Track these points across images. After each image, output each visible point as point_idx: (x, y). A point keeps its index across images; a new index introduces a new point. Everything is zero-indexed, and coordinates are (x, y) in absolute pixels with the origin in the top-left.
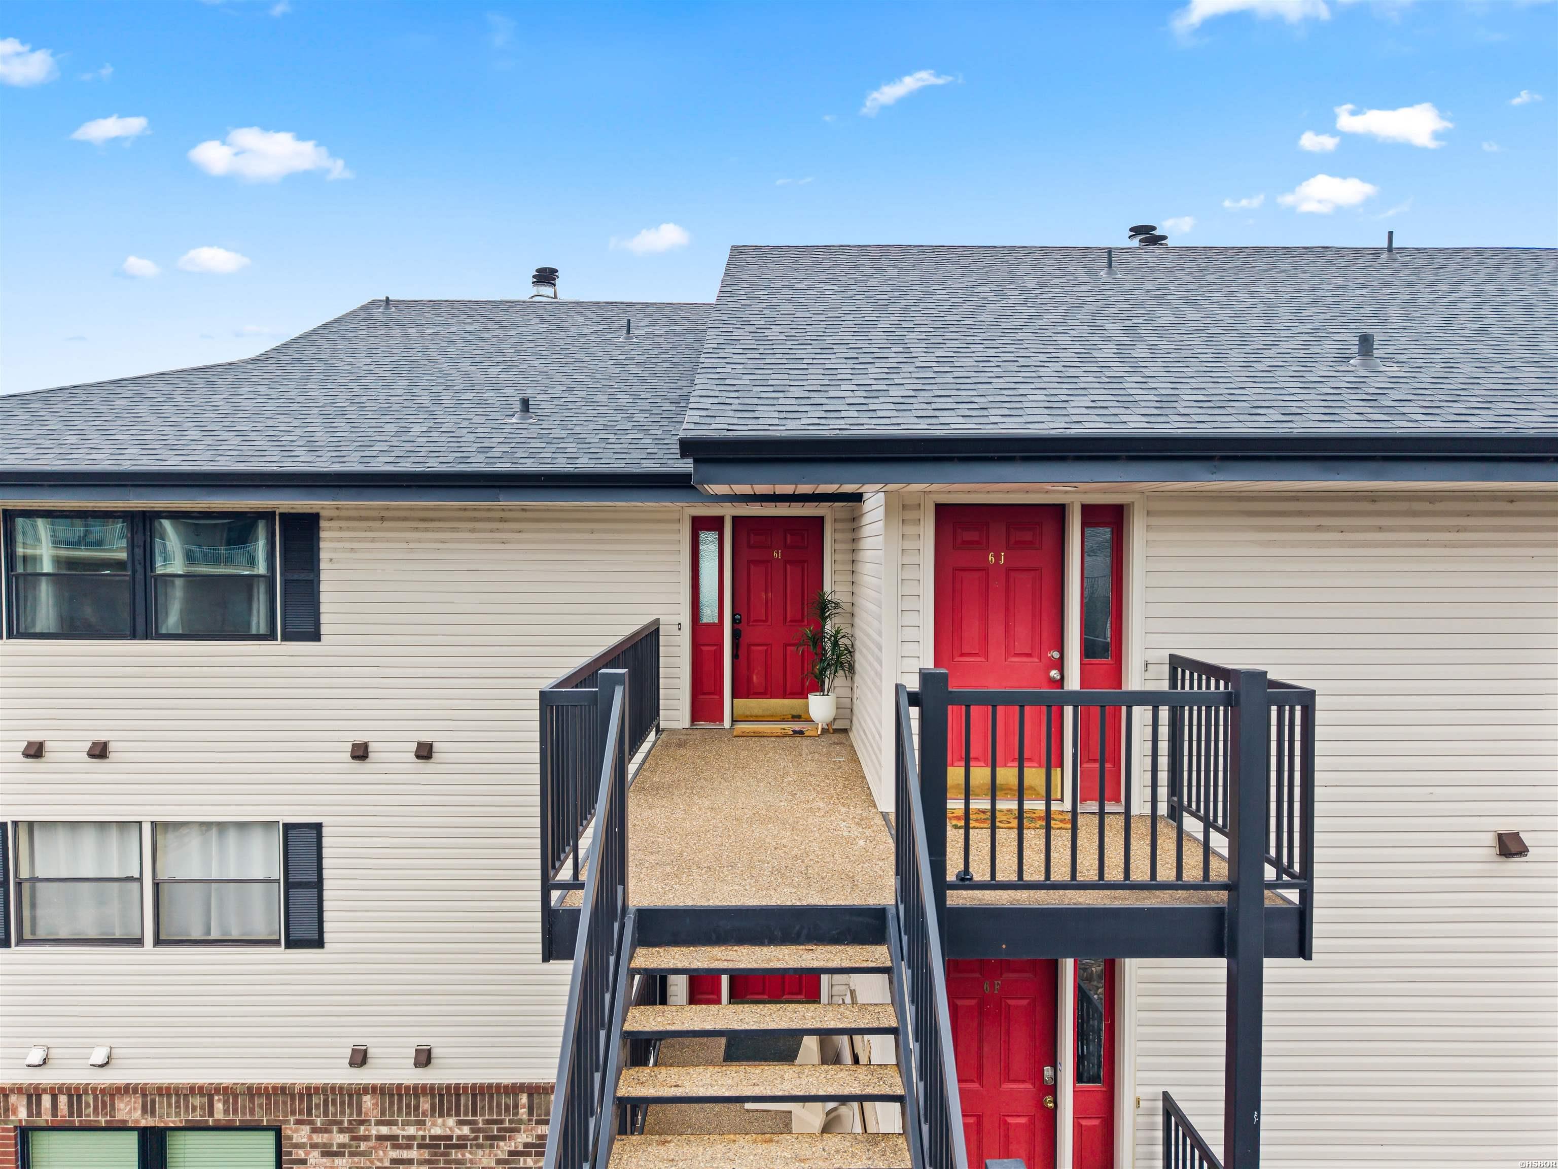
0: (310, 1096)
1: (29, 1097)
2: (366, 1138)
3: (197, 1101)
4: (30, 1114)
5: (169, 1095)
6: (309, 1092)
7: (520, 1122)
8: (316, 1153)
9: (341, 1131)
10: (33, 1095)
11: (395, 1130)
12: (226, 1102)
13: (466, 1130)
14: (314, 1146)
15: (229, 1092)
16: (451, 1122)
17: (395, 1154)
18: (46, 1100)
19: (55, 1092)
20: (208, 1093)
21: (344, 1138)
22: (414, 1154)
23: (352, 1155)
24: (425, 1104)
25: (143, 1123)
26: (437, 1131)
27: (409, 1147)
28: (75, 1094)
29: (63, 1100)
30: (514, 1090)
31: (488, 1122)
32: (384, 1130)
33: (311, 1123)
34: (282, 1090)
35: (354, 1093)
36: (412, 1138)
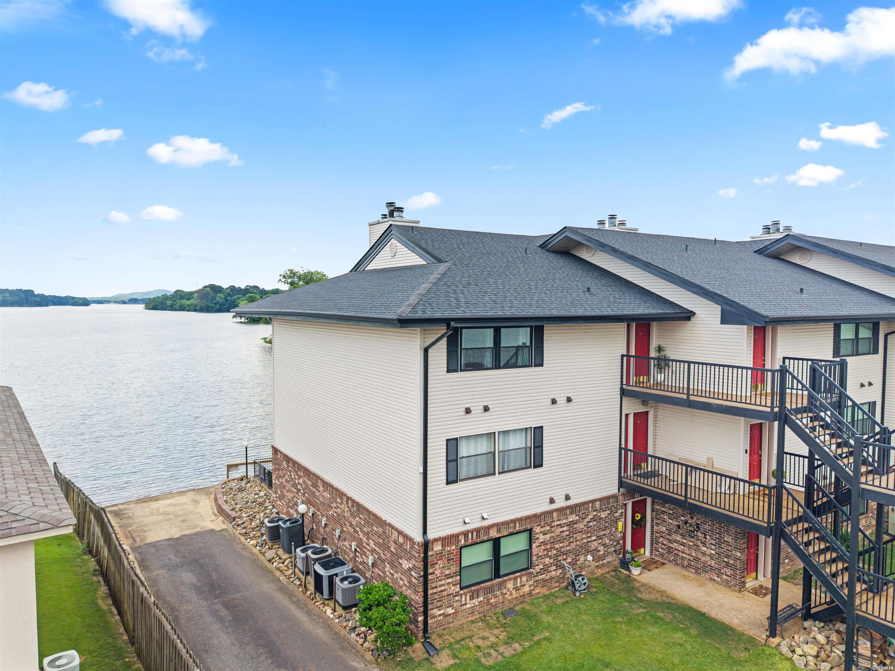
1: (465, 535)
2: (554, 526)
3: (512, 525)
4: (464, 541)
5: (505, 524)
6: (540, 515)
7: (590, 512)
8: (541, 535)
9: (548, 526)
11: (561, 522)
12: (519, 523)
13: (577, 517)
15: (520, 520)
16: (574, 516)
17: (561, 530)
18: (470, 534)
19: (472, 532)
20: (514, 521)
21: (548, 528)
22: (565, 529)
23: (550, 533)
24: (568, 512)
25: (497, 536)
26: (571, 520)
27: (564, 527)
28: (478, 530)
30: (587, 503)
31: (582, 514)
32: (558, 523)
33: (540, 525)
35: (550, 513)
36: (564, 523)
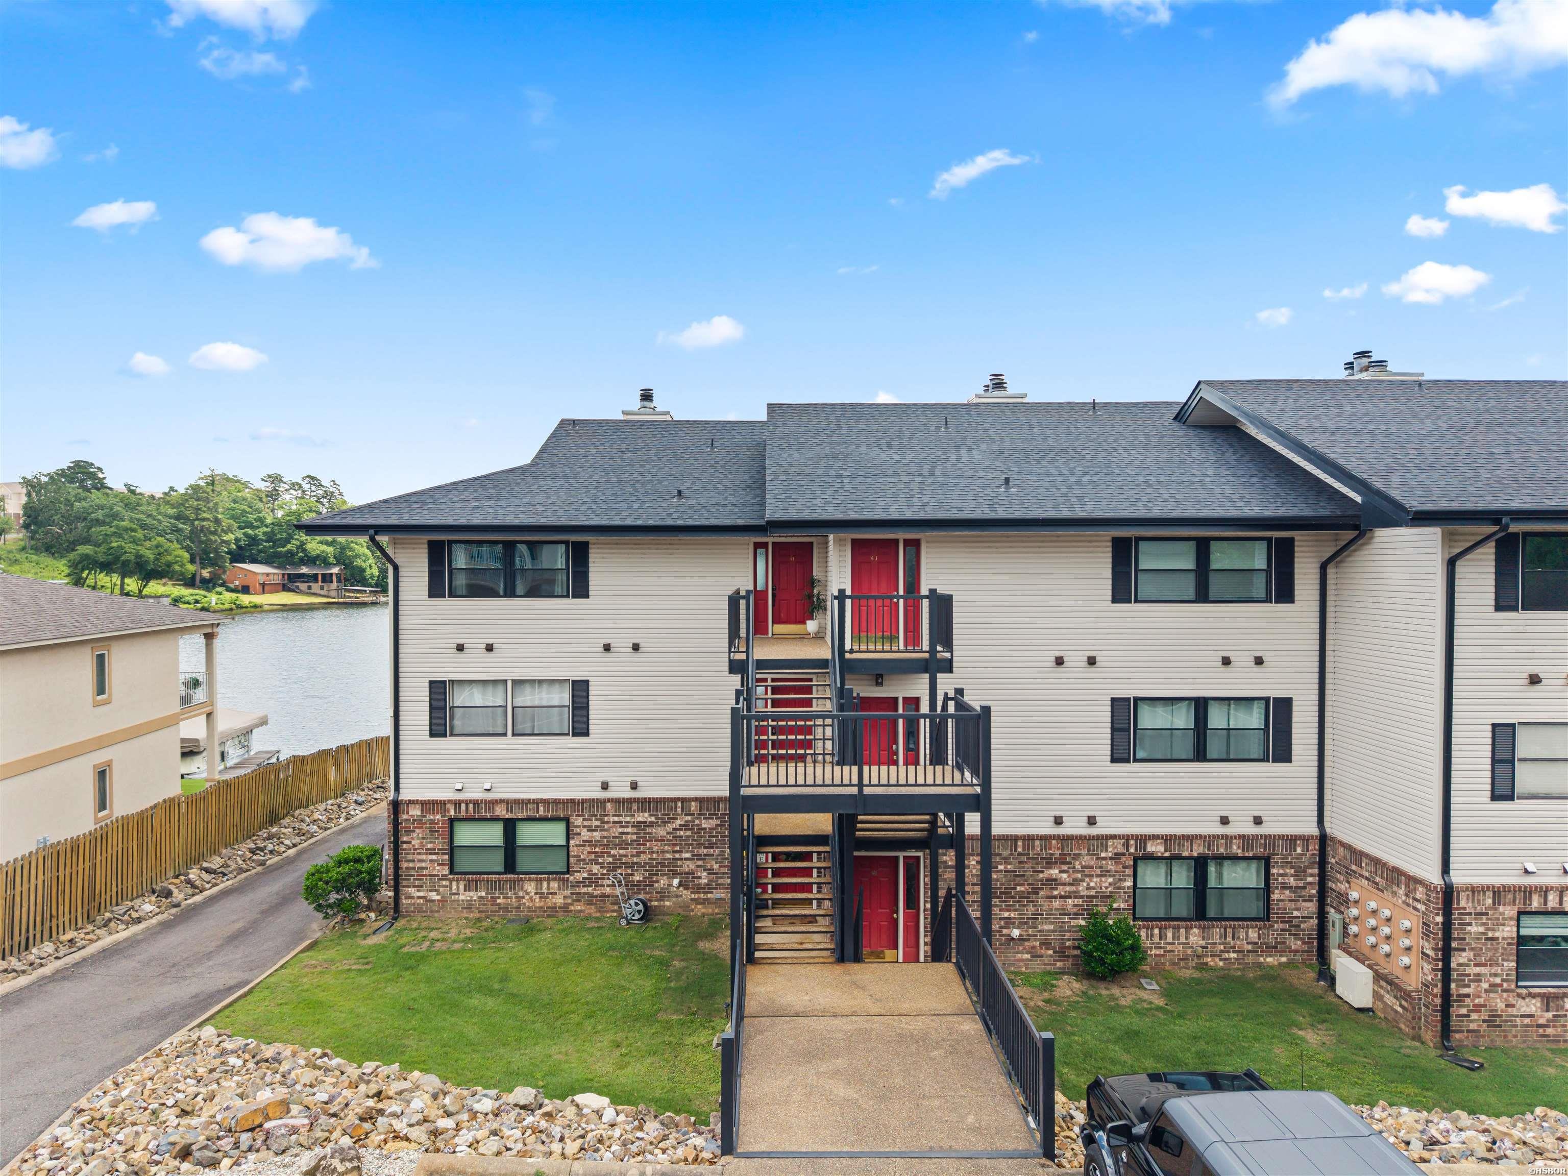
0: (582, 803)
1: (456, 804)
2: (608, 823)
3: (531, 806)
4: (456, 813)
5: (519, 803)
6: (583, 801)
7: (678, 815)
8: (585, 830)
9: (596, 820)
10: (457, 804)
11: (621, 819)
12: (544, 807)
13: (653, 819)
14: (584, 827)
15: (546, 802)
16: (646, 815)
17: (621, 830)
18: (463, 806)
19: (467, 803)
20: (537, 802)
21: (598, 823)
22: (629, 830)
23: (601, 830)
24: (635, 807)
25: (507, 816)
26: (640, 819)
27: (627, 827)
28: (476, 803)
29: (471, 806)
30: (673, 800)
31: (663, 815)
32: (616, 819)
33: (583, 816)
34: (571, 801)
35: (602, 802)
36: (628, 822)
